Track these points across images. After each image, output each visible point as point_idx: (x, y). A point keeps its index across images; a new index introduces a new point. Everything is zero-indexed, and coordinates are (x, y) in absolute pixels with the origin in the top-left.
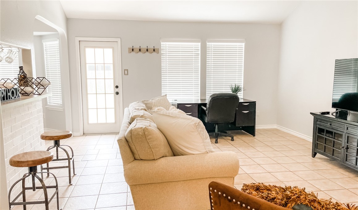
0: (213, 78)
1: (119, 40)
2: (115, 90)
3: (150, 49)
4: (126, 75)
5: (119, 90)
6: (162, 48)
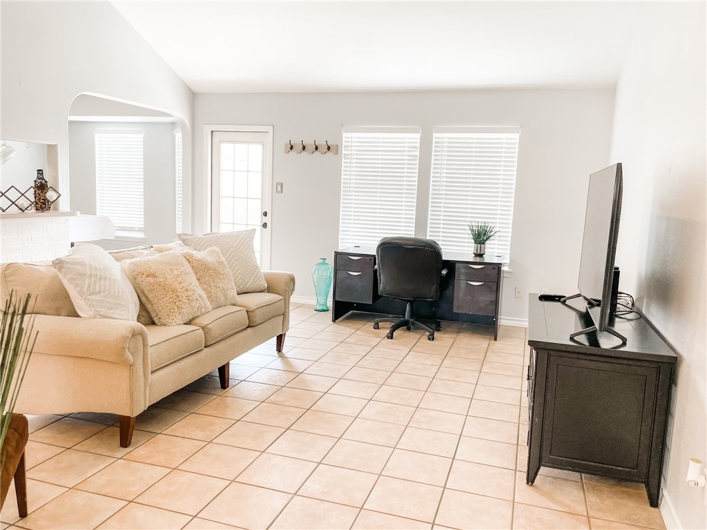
0: (444, 207)
1: (270, 129)
2: (262, 220)
3: (321, 145)
4: (279, 192)
5: (267, 220)
6: (344, 144)
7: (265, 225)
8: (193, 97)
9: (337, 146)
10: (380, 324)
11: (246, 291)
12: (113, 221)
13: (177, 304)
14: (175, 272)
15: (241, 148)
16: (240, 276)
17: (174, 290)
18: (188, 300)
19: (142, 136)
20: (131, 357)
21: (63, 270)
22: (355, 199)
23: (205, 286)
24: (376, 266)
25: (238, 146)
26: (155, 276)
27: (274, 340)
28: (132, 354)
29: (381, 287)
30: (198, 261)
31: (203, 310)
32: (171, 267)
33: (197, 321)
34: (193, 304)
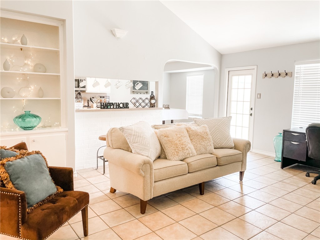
1: (255, 67)
2: (250, 112)
3: (282, 73)
4: (259, 98)
5: (252, 112)
6: (296, 71)
7: (251, 115)
8: (221, 57)
9: (292, 73)
10: (311, 174)
11: (222, 147)
12: (188, 111)
13: (176, 150)
14: (178, 136)
15: (242, 78)
16: (219, 139)
17: (176, 144)
18: (182, 149)
19: (203, 76)
20: (143, 174)
21: (124, 132)
22: (302, 101)
23: (194, 143)
24: (306, 140)
25: (240, 77)
26: (168, 137)
27: (238, 173)
28: (144, 172)
29: (310, 153)
30: (192, 131)
31: (191, 155)
32: (176, 133)
33: (186, 160)
34: (185, 151)
